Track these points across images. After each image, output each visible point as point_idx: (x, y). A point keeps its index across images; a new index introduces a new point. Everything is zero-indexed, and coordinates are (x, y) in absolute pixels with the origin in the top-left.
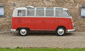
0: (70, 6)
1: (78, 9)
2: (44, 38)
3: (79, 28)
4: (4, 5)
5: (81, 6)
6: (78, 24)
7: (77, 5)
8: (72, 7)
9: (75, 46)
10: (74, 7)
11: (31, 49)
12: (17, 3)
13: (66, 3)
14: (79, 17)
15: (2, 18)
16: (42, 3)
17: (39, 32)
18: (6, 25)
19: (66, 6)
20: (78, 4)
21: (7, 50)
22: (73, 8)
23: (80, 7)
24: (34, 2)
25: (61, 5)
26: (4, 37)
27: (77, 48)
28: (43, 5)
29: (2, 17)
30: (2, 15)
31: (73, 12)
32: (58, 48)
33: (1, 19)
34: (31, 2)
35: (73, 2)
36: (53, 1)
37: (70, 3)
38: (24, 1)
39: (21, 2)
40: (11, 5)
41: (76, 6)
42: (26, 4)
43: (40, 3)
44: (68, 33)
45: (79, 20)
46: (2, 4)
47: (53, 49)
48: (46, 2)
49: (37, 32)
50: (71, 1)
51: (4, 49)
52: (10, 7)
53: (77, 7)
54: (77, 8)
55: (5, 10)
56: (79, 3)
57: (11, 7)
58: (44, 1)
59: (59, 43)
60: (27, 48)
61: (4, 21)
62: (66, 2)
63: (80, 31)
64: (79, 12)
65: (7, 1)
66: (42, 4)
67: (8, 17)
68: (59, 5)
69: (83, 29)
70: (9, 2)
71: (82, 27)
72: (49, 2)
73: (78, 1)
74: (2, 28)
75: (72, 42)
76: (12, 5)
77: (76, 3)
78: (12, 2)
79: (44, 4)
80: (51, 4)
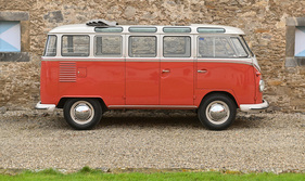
0: (257, 23)
1: (284, 34)
2: (169, 136)
3: (286, 98)
4: (23, 15)
5: (295, 21)
6: (284, 84)
7: (283, 18)
8: (265, 26)
9: (286, 165)
10: (271, 26)
11: (133, 173)
12: (68, 10)
13: (243, 12)
14: (288, 62)
15: (13, 64)
16: (156, 9)
17: (146, 114)
18: (28, 90)
19: (242, 21)
20: (285, 15)
21: (48, 176)
22: (268, 29)
23: (292, 24)
24: (129, 8)
25: (224, 16)
26: (26, 133)
27: (293, 172)
28: (162, 17)
29: (13, 61)
30: (13, 54)
31: (265, 42)
32: (228, 172)
33: (11, 67)
34: (117, 7)
35: (267, 9)
36: (195, 2)
37: (258, 10)
38: (93, 4)
39: (82, 7)
40: (46, 17)
41: (278, 20)
42: (99, 14)
43: (149, 9)
44: (248, 116)
45: (287, 72)
46: (13, 12)
47: (212, 175)
48: (171, 8)
49: (137, 114)
50: (261, 3)
51: (35, 173)
52: (44, 25)
53: (281, 25)
54: (280, 30)
55: (25, 35)
56: (289, 12)
57: (48, 24)
58: (164, 5)
59: (224, 152)
60: (119, 170)
61: (20, 73)
62: (241, 6)
63: (292, 112)
64: (287, 45)
65: (31, 4)
66: (157, 13)
67: (33, 58)
68: (218, 18)
69: (301, 102)
70: (38, 5)
71: (298, 97)
72: (183, 6)
73: (283, 4)
74: (13, 99)
75: (272, 150)
76: (51, 16)
77: (278, 10)
78: (51, 6)
79: (163, 13)
80: (188, 14)
